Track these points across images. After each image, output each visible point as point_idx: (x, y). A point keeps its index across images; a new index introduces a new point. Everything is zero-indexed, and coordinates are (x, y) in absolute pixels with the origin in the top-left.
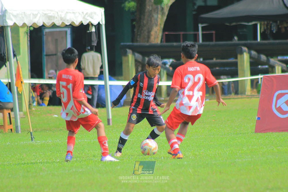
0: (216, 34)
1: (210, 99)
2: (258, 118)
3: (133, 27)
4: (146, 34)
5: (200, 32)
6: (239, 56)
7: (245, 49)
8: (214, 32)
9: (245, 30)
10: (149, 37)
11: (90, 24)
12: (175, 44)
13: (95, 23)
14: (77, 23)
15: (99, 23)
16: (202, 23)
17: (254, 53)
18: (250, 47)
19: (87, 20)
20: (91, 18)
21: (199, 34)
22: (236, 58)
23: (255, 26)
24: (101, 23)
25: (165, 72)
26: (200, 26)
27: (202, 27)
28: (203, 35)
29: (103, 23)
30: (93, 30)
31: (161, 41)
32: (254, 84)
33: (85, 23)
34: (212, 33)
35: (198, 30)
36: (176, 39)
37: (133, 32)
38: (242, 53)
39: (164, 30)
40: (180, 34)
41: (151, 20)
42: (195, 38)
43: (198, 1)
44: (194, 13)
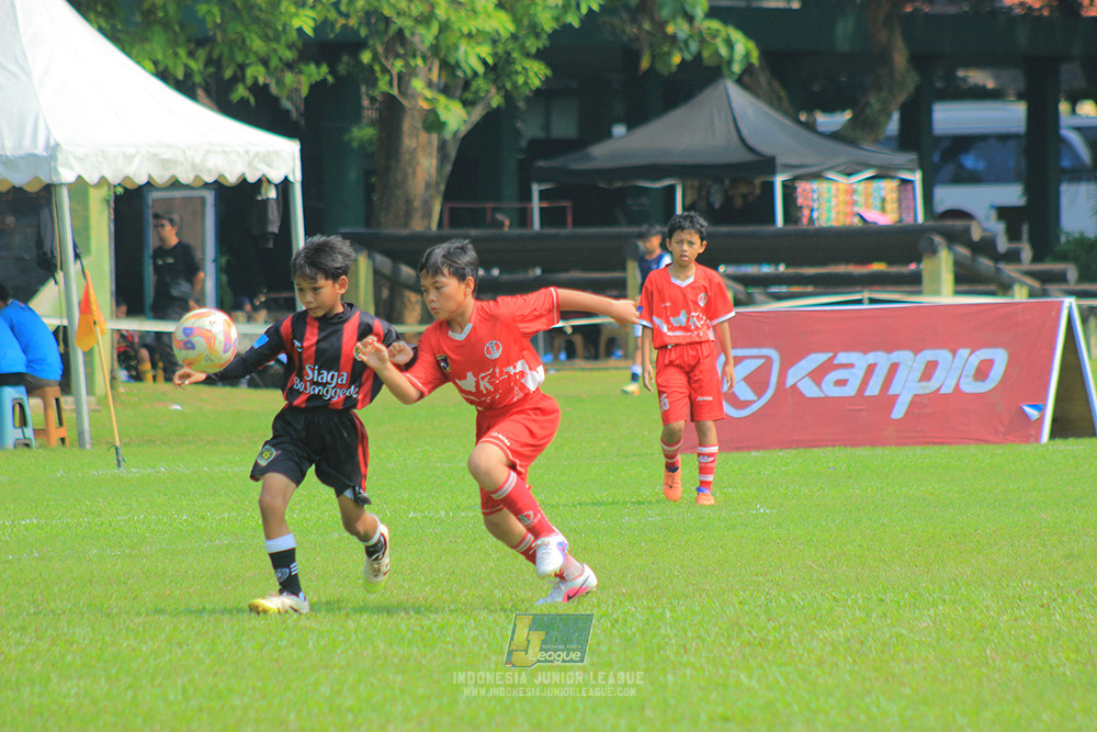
0: (574, 208)
1: (558, 370)
3: (369, 189)
4: (403, 207)
5: (536, 204)
6: (630, 265)
8: (569, 204)
9: (644, 200)
10: (408, 214)
11: (264, 180)
13: (277, 177)
14: (232, 178)
15: (286, 177)
16: (540, 181)
19: (257, 169)
20: (268, 165)
21: (531, 209)
22: (622, 269)
23: (672, 189)
24: (291, 178)
26: (536, 189)
27: (541, 192)
28: (542, 209)
29: (296, 177)
30: (272, 194)
31: (440, 224)
33: (252, 179)
34: (564, 208)
35: (529, 198)
36: (476, 218)
37: (369, 201)
39: (447, 196)
40: (484, 209)
41: (414, 173)
42: (523, 218)
43: (530, 129)
44: (520, 157)
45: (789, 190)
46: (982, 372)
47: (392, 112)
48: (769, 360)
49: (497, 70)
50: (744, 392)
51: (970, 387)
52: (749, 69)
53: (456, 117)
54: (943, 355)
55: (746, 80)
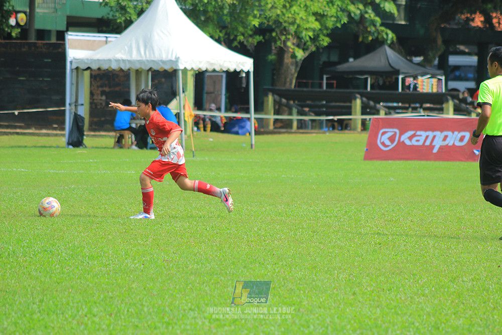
0: (337, 83)
2: (367, 149)
3: (273, 75)
4: (283, 81)
5: (325, 82)
6: (353, 102)
7: (358, 96)
8: (335, 82)
9: (358, 82)
10: (285, 83)
11: (242, 71)
12: (305, 89)
13: (246, 70)
14: (232, 70)
16: (326, 74)
17: (364, 99)
18: (362, 95)
19: (240, 67)
20: (243, 66)
21: (323, 83)
22: (351, 102)
23: (367, 79)
24: (250, 71)
25: (296, 110)
26: (325, 77)
27: (327, 78)
28: (327, 83)
29: (252, 70)
30: (244, 75)
31: (295, 86)
32: (364, 122)
33: (238, 70)
34: (333, 83)
35: (322, 79)
36: (306, 85)
37: (273, 79)
38: (355, 98)
39: (297, 78)
40: (309, 82)
41: (287, 71)
42: (321, 86)
43: (324, 58)
44: (321, 67)
45: (403, 80)
46: (462, 139)
47: (281, 52)
48: (396, 133)
49: (314, 39)
50: (388, 142)
51: (458, 144)
52: (392, 42)
53: (300, 54)
54: (449, 133)
55: (391, 46)
